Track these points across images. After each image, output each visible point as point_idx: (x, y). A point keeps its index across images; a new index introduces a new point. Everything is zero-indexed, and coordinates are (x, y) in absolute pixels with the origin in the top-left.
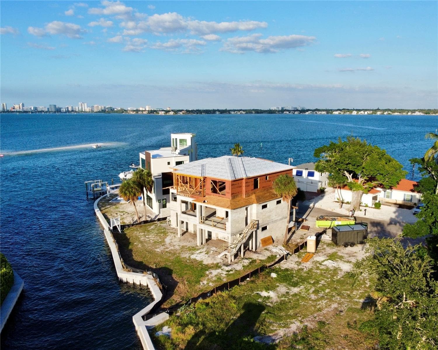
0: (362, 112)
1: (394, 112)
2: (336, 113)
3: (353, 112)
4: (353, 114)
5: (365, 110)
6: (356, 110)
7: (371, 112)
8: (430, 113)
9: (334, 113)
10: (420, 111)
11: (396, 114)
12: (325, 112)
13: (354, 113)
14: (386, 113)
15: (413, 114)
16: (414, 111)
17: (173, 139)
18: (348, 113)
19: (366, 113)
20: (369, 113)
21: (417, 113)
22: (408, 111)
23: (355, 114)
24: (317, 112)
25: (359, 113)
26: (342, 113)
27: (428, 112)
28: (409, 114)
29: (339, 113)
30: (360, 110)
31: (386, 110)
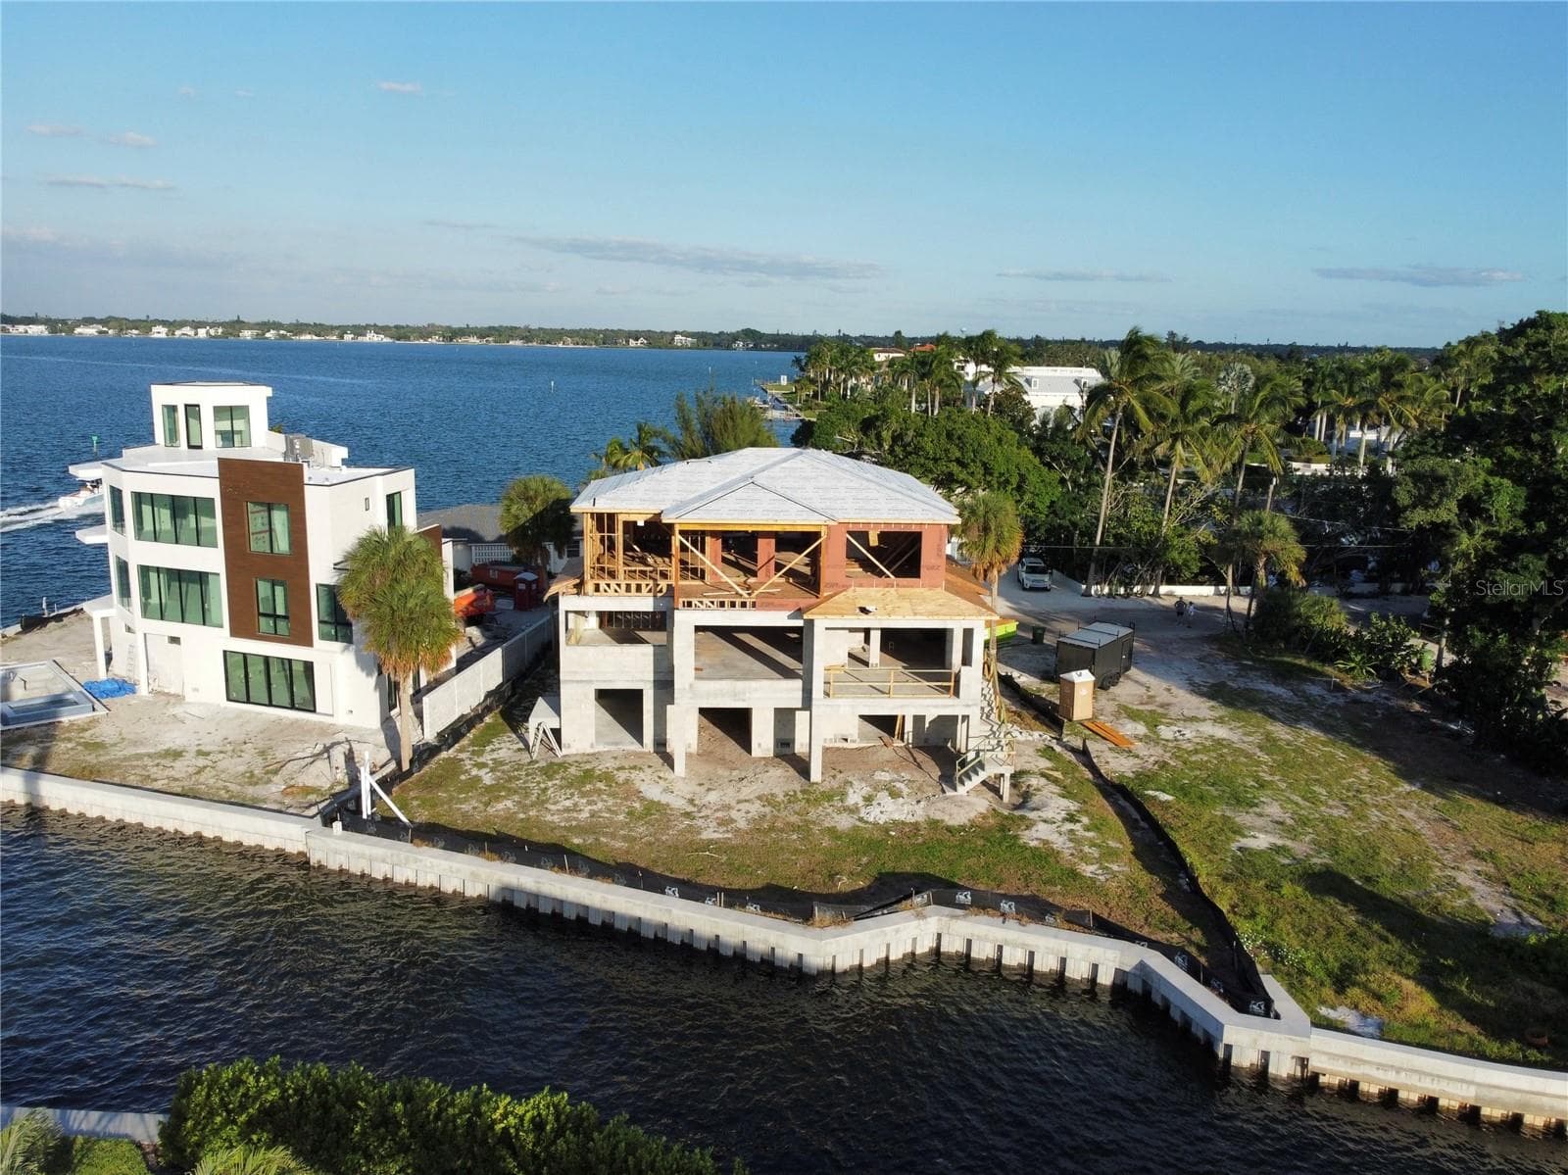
0: (187, 330)
1: (300, 333)
2: (90, 331)
3: (155, 329)
4: (156, 336)
5: (197, 325)
6: (164, 323)
7: (220, 330)
8: (408, 339)
9: (78, 330)
10: (379, 329)
11: (307, 337)
12: (42, 328)
13: (160, 332)
14: (271, 335)
15: (360, 339)
16: (359, 330)
17: (171, 410)
18: (135, 332)
19: (202, 333)
20: (212, 332)
21: (371, 338)
22: (343, 330)
23: (163, 336)
24: (9, 327)
25: (178, 333)
26: (111, 332)
27: (400, 332)
28: (348, 337)
29: (100, 332)
30: (182, 324)
31: (266, 326)
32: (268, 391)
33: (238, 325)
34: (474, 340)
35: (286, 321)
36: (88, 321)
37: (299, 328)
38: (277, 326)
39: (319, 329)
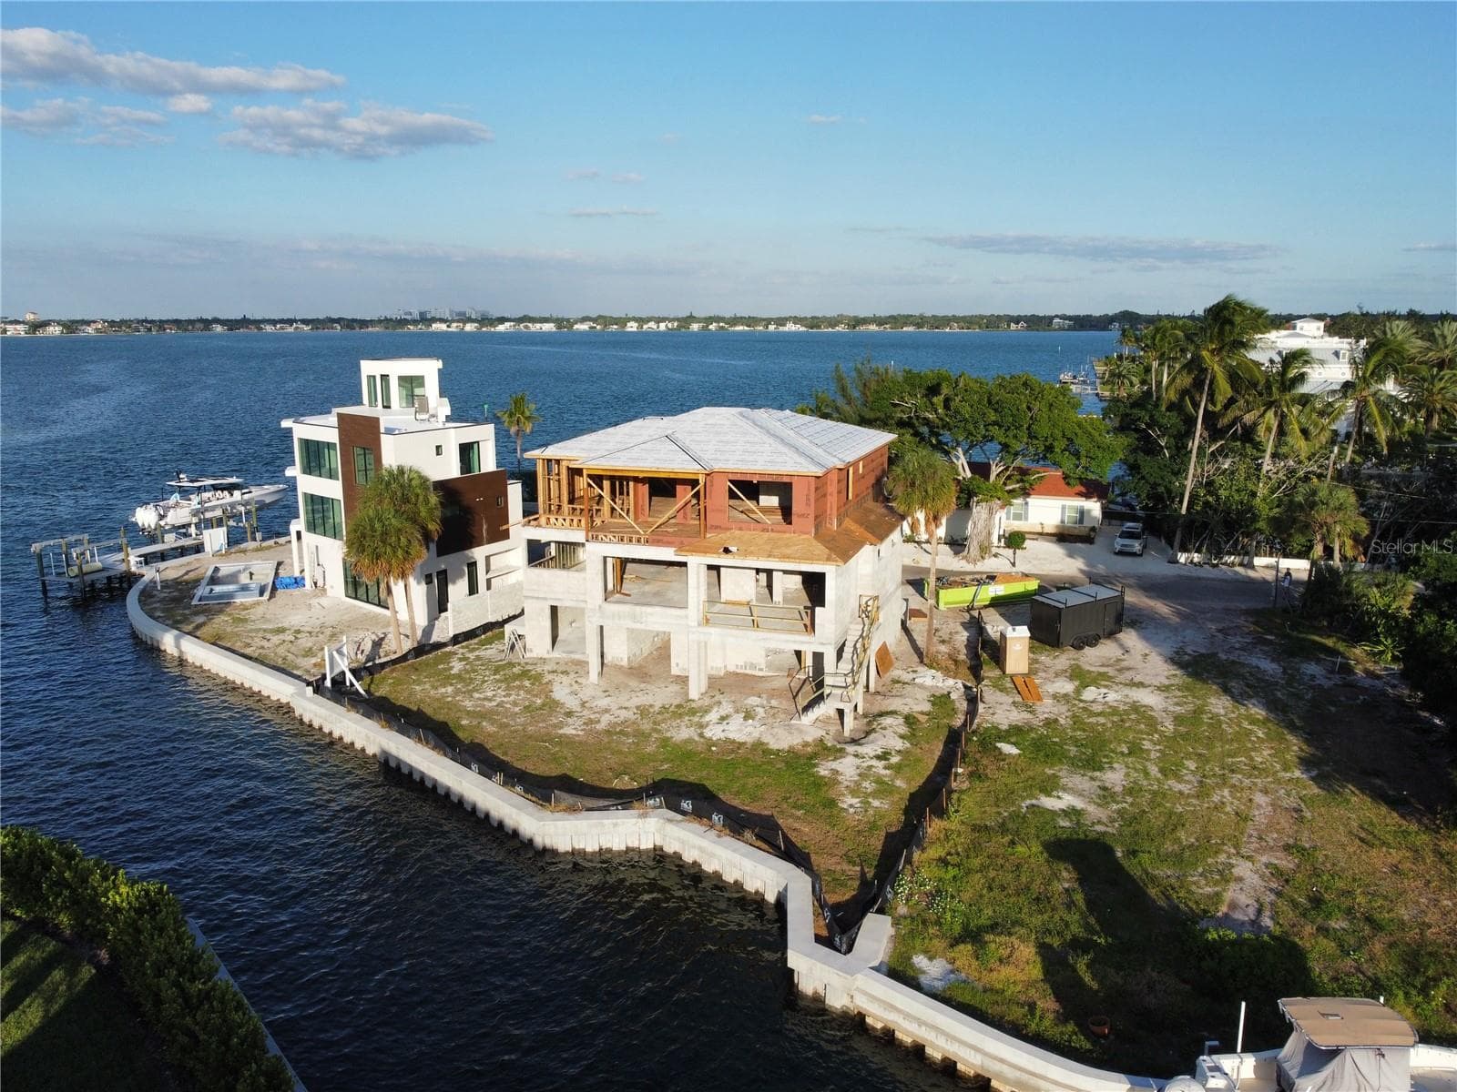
0: (652, 325)
1: (735, 325)
2: (584, 327)
3: (629, 324)
4: (630, 330)
5: (659, 320)
6: (635, 319)
7: (676, 324)
8: (819, 327)
9: (576, 327)
10: (796, 320)
11: (740, 328)
12: (552, 325)
13: (632, 327)
14: (713, 327)
15: (781, 329)
16: (781, 321)
18: (615, 327)
19: (662, 326)
20: (670, 325)
21: (790, 327)
22: (768, 321)
23: (635, 329)
24: (530, 325)
25: (645, 327)
26: (598, 327)
27: (814, 322)
28: (772, 328)
29: (591, 328)
30: (649, 320)
31: (710, 320)
32: (438, 364)
33: (691, 318)
34: (873, 327)
35: (727, 315)
36: (584, 320)
37: (735, 321)
38: (718, 319)
39: (751, 321)
